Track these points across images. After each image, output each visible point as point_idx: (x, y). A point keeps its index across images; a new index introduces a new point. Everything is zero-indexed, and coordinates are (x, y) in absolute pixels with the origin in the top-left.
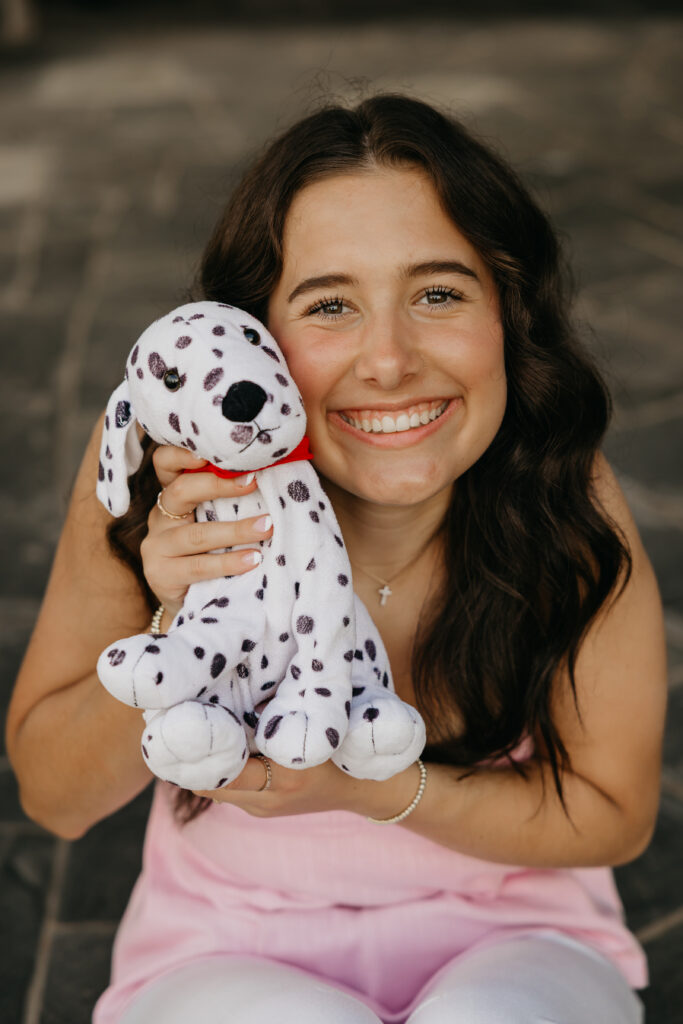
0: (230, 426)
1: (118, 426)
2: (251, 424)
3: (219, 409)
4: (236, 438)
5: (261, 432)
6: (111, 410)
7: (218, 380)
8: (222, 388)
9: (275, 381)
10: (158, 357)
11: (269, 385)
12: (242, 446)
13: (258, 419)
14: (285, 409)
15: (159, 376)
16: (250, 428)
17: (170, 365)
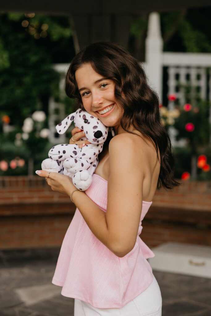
0: (94, 138)
1: (71, 120)
2: (97, 139)
3: (94, 134)
4: (93, 140)
5: (98, 141)
6: (70, 116)
7: (96, 128)
8: (96, 130)
9: (105, 133)
10: (85, 116)
11: (104, 133)
12: (93, 141)
13: (99, 139)
14: (104, 139)
15: (84, 119)
16: (97, 140)
17: (87, 118)
